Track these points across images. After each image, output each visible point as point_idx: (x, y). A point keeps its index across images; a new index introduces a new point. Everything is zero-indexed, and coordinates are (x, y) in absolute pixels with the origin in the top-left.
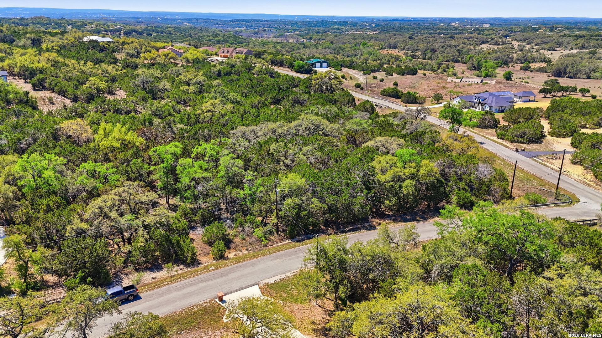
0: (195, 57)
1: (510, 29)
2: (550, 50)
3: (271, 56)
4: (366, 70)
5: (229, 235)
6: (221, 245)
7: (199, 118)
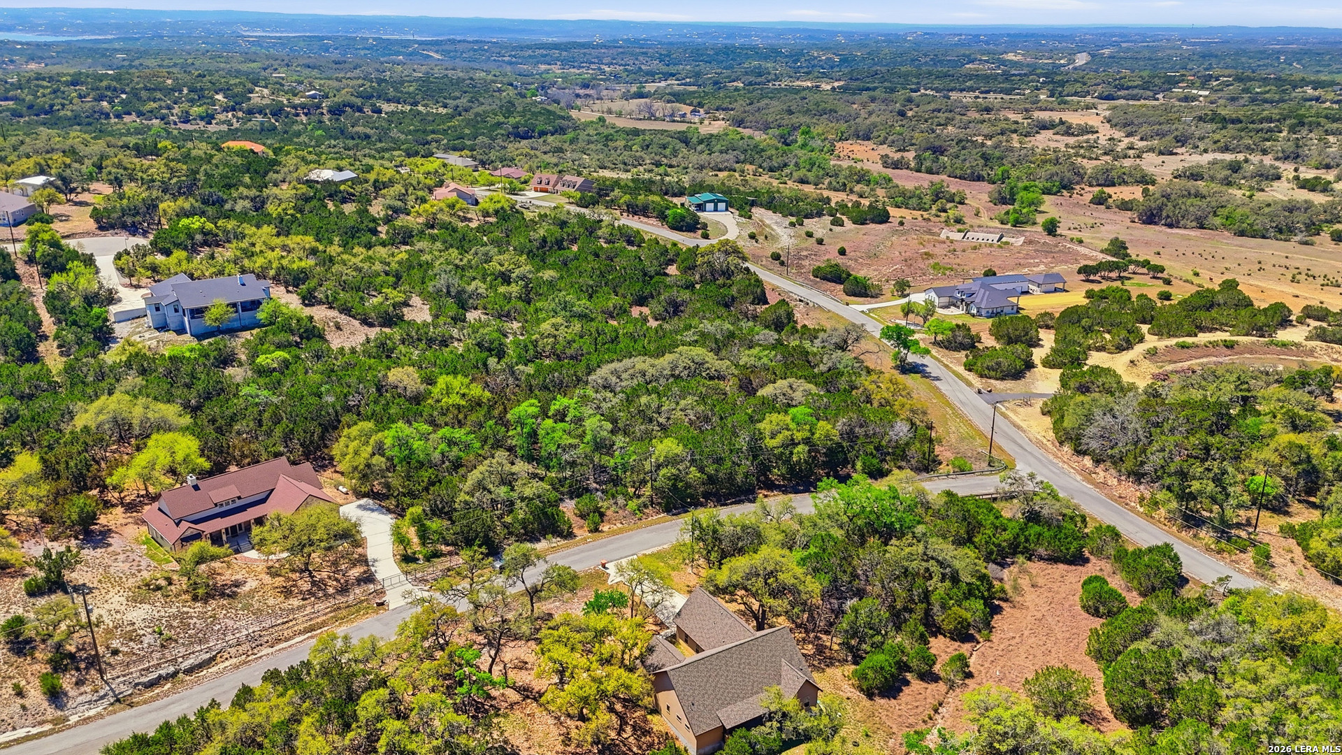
0: (499, 202)
2: (1163, 154)
3: (628, 196)
4: (800, 213)
5: (601, 507)
6: (597, 518)
7: (535, 346)
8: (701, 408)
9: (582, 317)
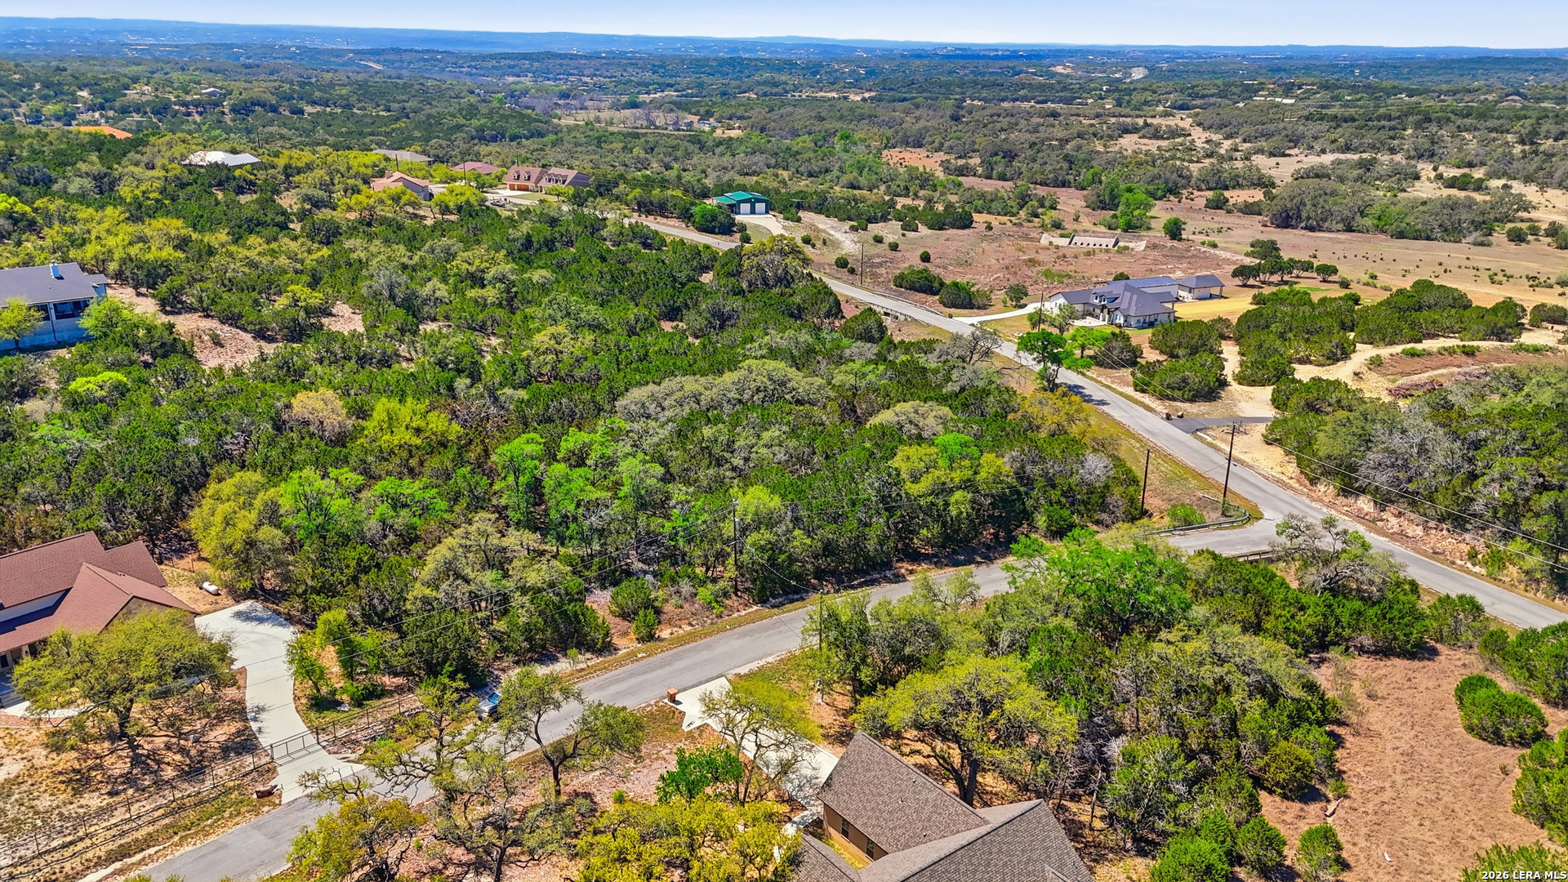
0: (463, 199)
1: (1193, 87)
2: (1275, 156)
3: (637, 192)
4: (860, 218)
5: (656, 599)
6: (651, 616)
7: (528, 366)
8: (792, 443)
9: (595, 327)
